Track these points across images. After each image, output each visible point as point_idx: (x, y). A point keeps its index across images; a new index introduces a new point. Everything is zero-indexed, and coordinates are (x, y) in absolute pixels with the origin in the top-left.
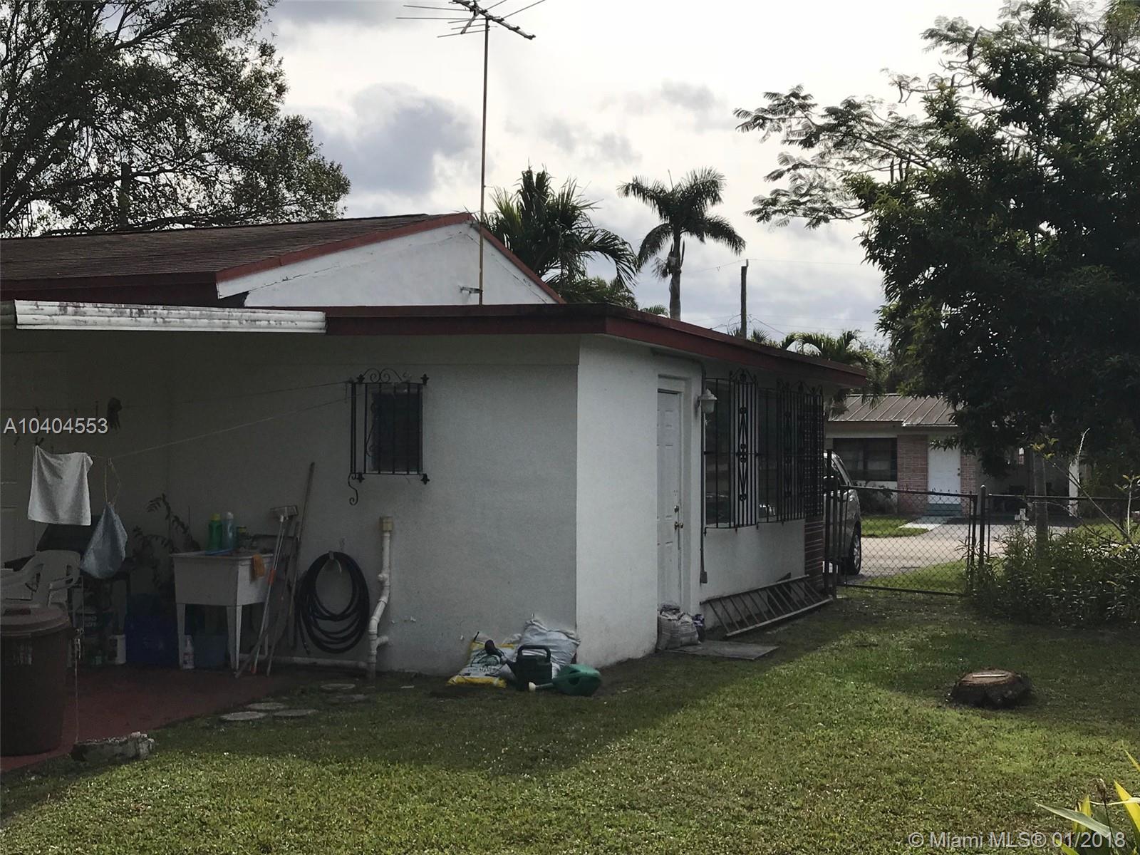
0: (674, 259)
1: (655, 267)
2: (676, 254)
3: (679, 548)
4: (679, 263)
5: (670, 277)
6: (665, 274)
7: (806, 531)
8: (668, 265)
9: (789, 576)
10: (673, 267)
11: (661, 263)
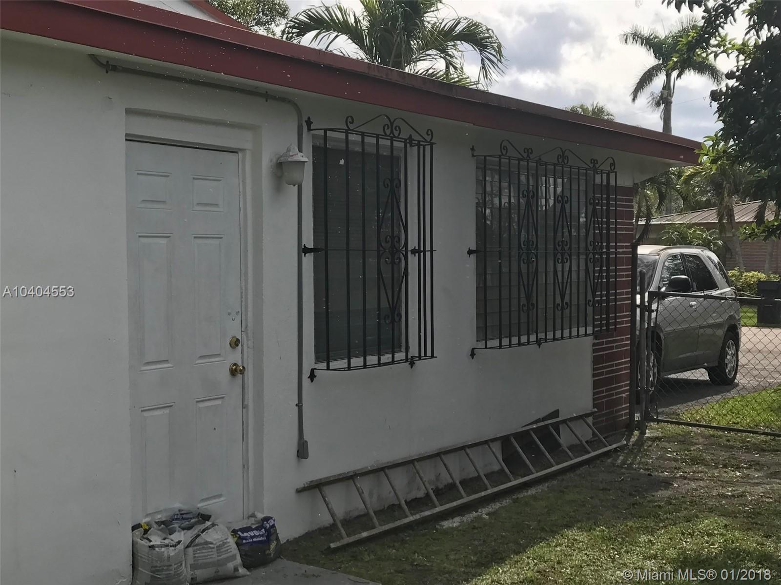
0: (666, 92)
1: (651, 98)
2: (667, 87)
3: (244, 407)
4: (670, 95)
5: (662, 106)
6: (658, 104)
7: (594, 351)
8: (661, 97)
9: (556, 414)
10: (665, 98)
11: (655, 95)
